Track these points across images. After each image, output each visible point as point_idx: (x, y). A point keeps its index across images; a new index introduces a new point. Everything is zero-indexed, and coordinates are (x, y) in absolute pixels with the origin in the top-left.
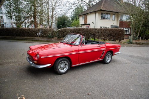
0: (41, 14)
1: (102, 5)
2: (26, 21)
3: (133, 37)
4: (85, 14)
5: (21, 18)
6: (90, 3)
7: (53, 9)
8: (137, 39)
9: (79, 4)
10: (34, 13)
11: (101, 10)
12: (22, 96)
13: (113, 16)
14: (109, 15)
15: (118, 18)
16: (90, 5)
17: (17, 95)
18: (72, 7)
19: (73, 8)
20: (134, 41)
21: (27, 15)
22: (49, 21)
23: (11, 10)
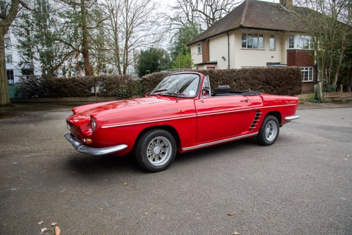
0: (101, 45)
1: (244, 15)
2: (66, 63)
3: (325, 86)
4: (203, 40)
5: (53, 57)
6: (214, 14)
7: (128, 34)
8: (332, 90)
9: (188, 20)
10: (84, 43)
11: (241, 27)
12: (53, 224)
13: (272, 40)
14: (261, 39)
15: (282, 44)
16: (213, 19)
17: (40, 223)
18: (173, 26)
19: (175, 28)
20: (327, 96)
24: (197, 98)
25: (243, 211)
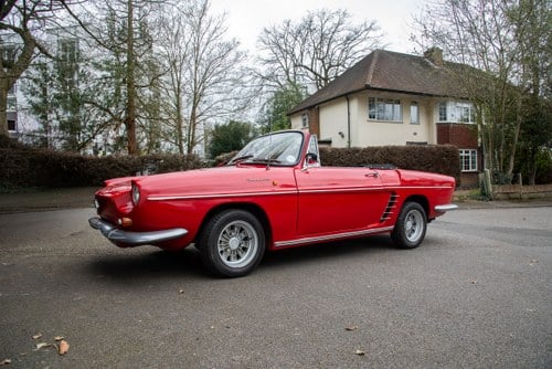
0: (155, 113)
1: (371, 71)
2: (99, 139)
3: (495, 175)
4: (310, 108)
5: (79, 129)
6: (326, 71)
7: (197, 98)
8: (507, 181)
9: (288, 79)
10: (129, 108)
11: (368, 88)
12: (58, 338)
13: (414, 109)
14: (397, 107)
15: (429, 114)
16: (326, 79)
17: (36, 337)
18: (265, 89)
19: (268, 92)
20: (499, 190)
21: (104, 115)
22: (181, 135)
23: (45, 102)
24: (299, 166)
25: (370, 325)
